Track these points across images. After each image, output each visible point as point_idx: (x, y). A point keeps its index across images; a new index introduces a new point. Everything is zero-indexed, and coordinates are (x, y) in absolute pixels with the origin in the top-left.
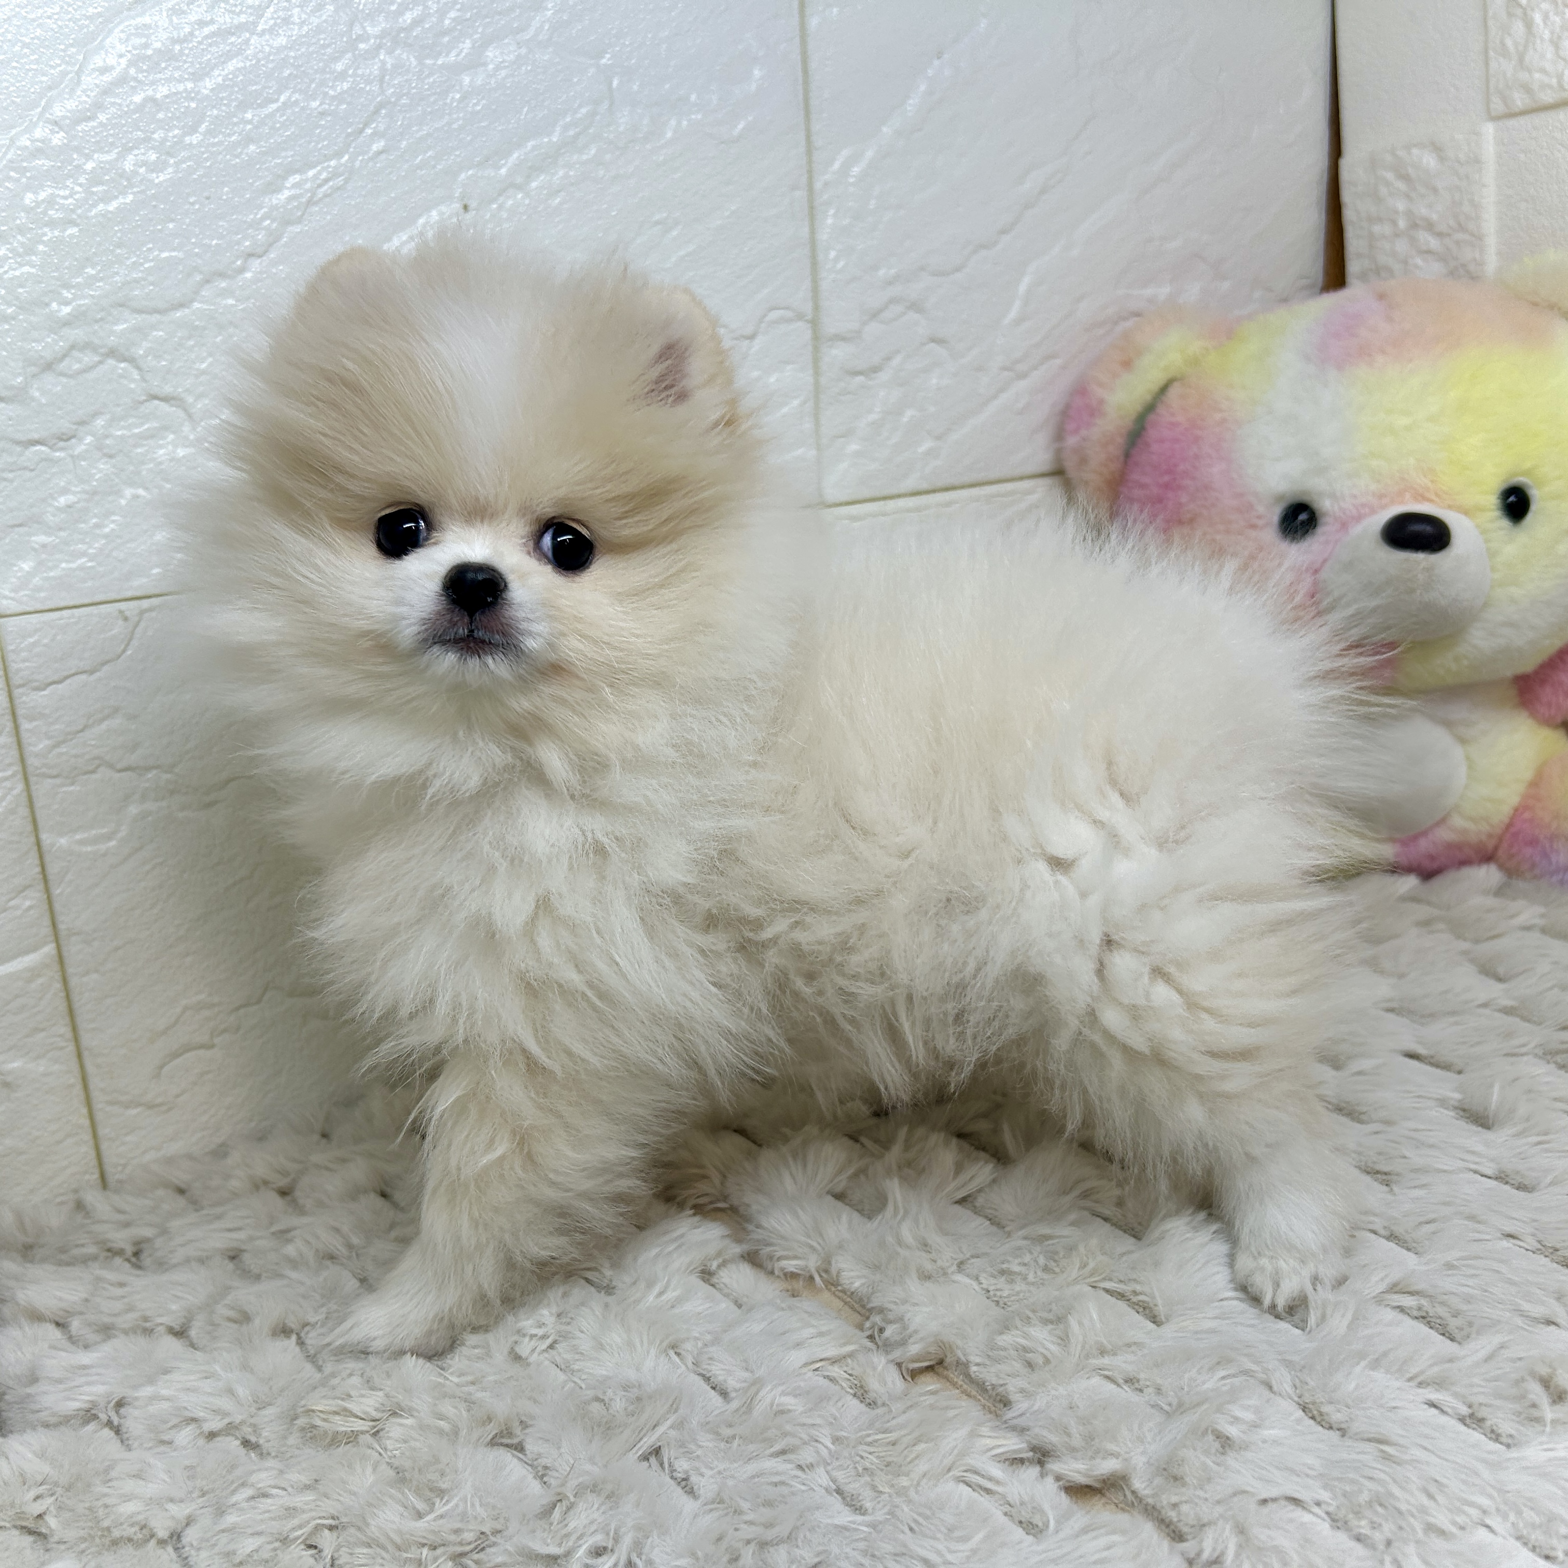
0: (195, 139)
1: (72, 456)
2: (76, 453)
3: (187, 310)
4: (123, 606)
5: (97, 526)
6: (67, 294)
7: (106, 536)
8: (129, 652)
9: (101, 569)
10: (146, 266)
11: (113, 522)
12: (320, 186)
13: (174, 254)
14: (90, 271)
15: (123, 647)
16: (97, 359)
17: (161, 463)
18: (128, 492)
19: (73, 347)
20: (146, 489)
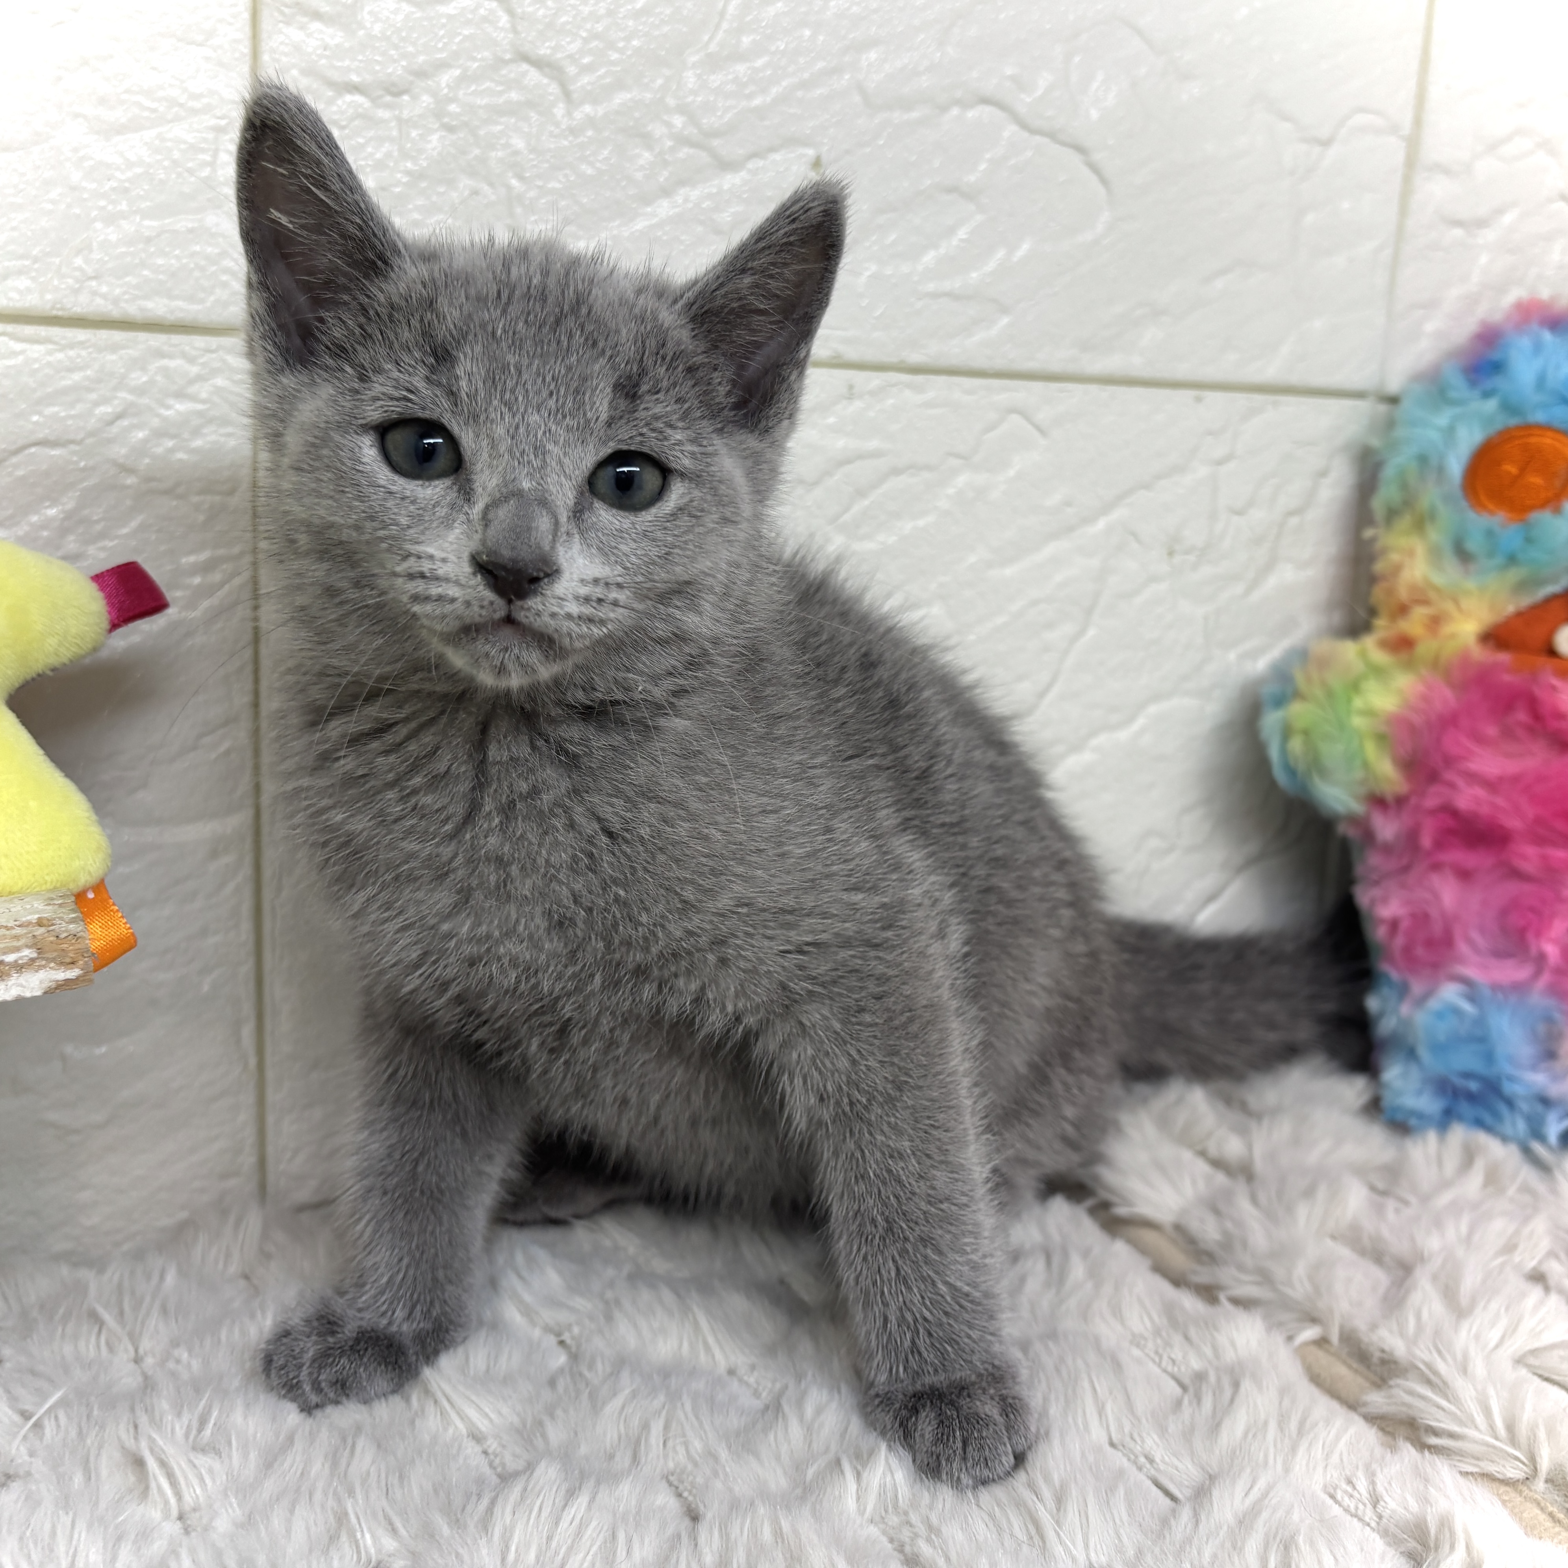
1: (399, 120)
2: (406, 114)
17: (516, 153)
18: (465, 183)
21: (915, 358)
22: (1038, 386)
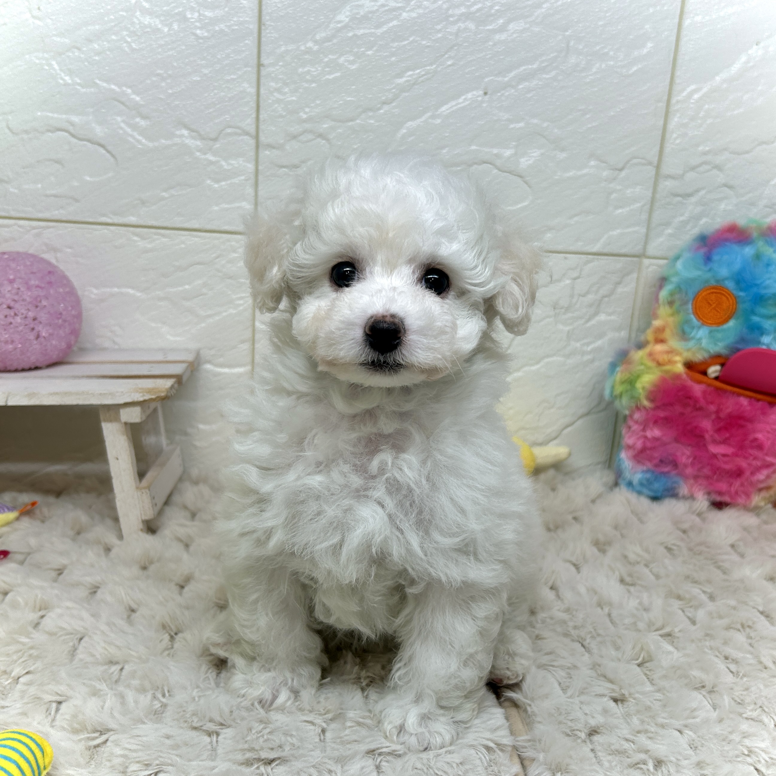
0: (370, 53)
3: (353, 123)
6: (307, 110)
10: (341, 102)
12: (420, 77)
13: (352, 99)
14: (318, 102)
16: (314, 137)
19: (305, 132)
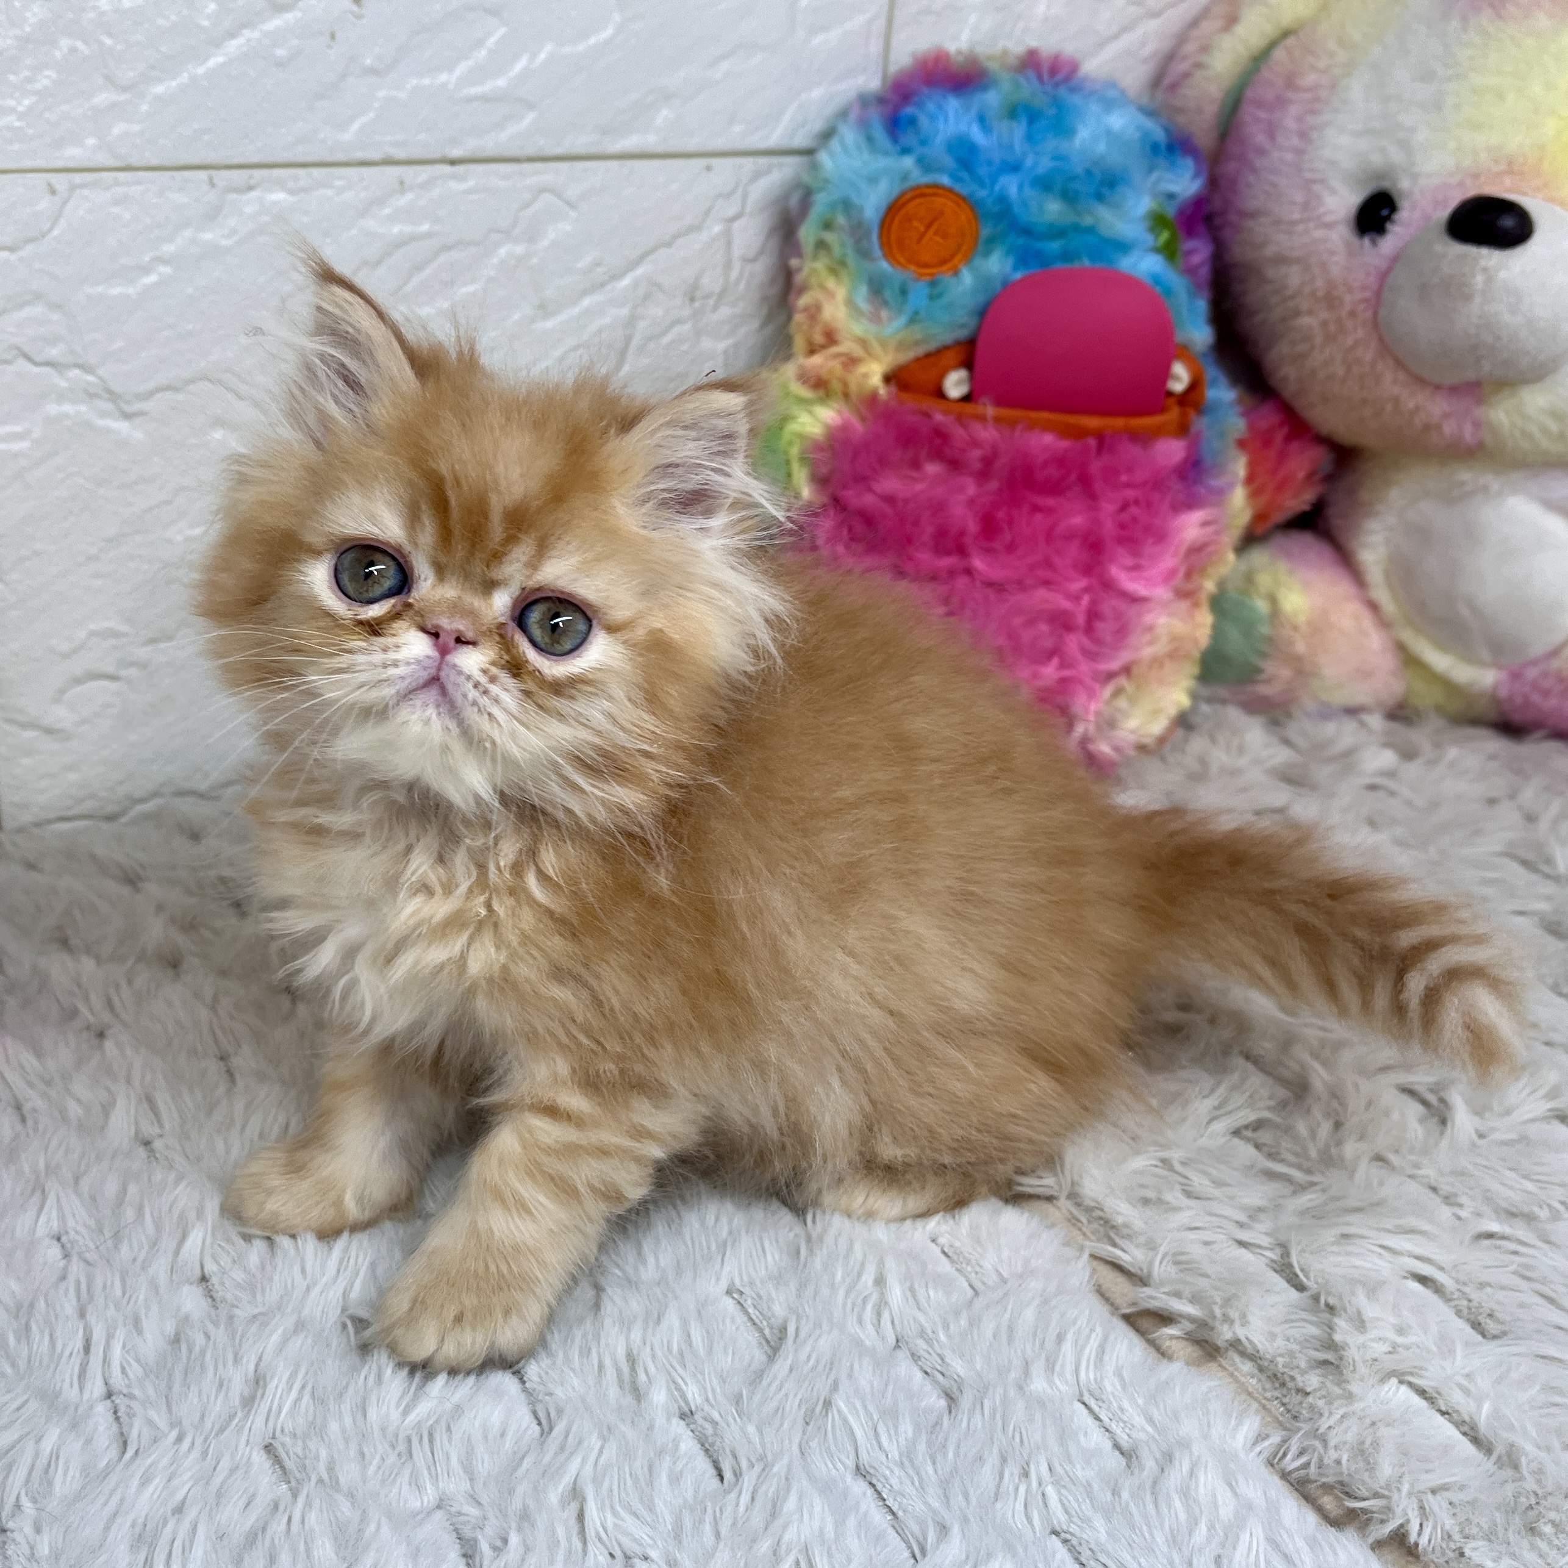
4: (53, 178)
5: (29, 80)
7: (37, 93)
8: (55, 233)
9: (31, 131)
11: (47, 77)
15: (48, 226)
17: (102, 14)
18: (65, 43)
20: (85, 42)
21: (456, 153)
22: (564, 166)
